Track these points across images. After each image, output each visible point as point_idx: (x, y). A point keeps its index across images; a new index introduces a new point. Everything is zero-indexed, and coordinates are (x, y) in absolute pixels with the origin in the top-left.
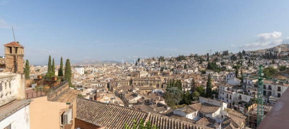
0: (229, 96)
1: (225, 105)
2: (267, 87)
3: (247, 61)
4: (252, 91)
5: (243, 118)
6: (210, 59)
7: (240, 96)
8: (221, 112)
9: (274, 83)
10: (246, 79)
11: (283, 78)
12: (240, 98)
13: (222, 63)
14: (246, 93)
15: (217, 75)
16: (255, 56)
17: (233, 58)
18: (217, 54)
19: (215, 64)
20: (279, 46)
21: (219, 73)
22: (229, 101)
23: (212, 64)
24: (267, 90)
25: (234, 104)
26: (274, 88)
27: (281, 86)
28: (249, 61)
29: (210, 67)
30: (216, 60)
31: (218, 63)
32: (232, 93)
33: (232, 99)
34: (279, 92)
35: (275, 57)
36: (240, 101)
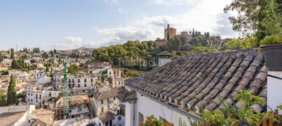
0: (39, 96)
1: (32, 108)
2: (71, 80)
3: (58, 59)
4: (60, 87)
5: (51, 114)
6: (15, 55)
7: (50, 93)
8: (27, 117)
9: (76, 77)
10: (55, 76)
11: (81, 72)
12: (50, 95)
13: (32, 61)
14: (55, 89)
15: (26, 74)
16: (64, 55)
17: (45, 55)
18: (25, 50)
19: (23, 62)
20: (80, 49)
21: (28, 72)
22: (39, 101)
23: (19, 62)
24: (71, 83)
25: (43, 103)
26: (76, 80)
27: (80, 78)
28: (60, 59)
29: (14, 66)
30: (25, 57)
31: (27, 61)
32: (41, 93)
33: (42, 98)
34: (79, 83)
35: (78, 57)
36: (49, 98)
